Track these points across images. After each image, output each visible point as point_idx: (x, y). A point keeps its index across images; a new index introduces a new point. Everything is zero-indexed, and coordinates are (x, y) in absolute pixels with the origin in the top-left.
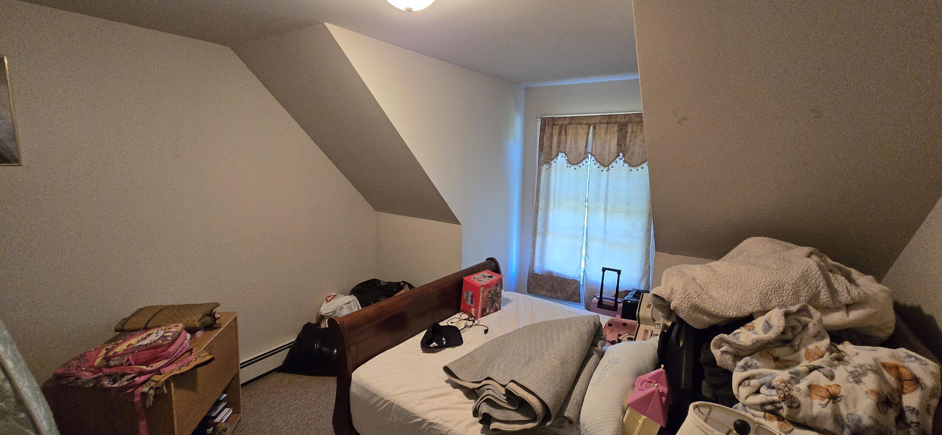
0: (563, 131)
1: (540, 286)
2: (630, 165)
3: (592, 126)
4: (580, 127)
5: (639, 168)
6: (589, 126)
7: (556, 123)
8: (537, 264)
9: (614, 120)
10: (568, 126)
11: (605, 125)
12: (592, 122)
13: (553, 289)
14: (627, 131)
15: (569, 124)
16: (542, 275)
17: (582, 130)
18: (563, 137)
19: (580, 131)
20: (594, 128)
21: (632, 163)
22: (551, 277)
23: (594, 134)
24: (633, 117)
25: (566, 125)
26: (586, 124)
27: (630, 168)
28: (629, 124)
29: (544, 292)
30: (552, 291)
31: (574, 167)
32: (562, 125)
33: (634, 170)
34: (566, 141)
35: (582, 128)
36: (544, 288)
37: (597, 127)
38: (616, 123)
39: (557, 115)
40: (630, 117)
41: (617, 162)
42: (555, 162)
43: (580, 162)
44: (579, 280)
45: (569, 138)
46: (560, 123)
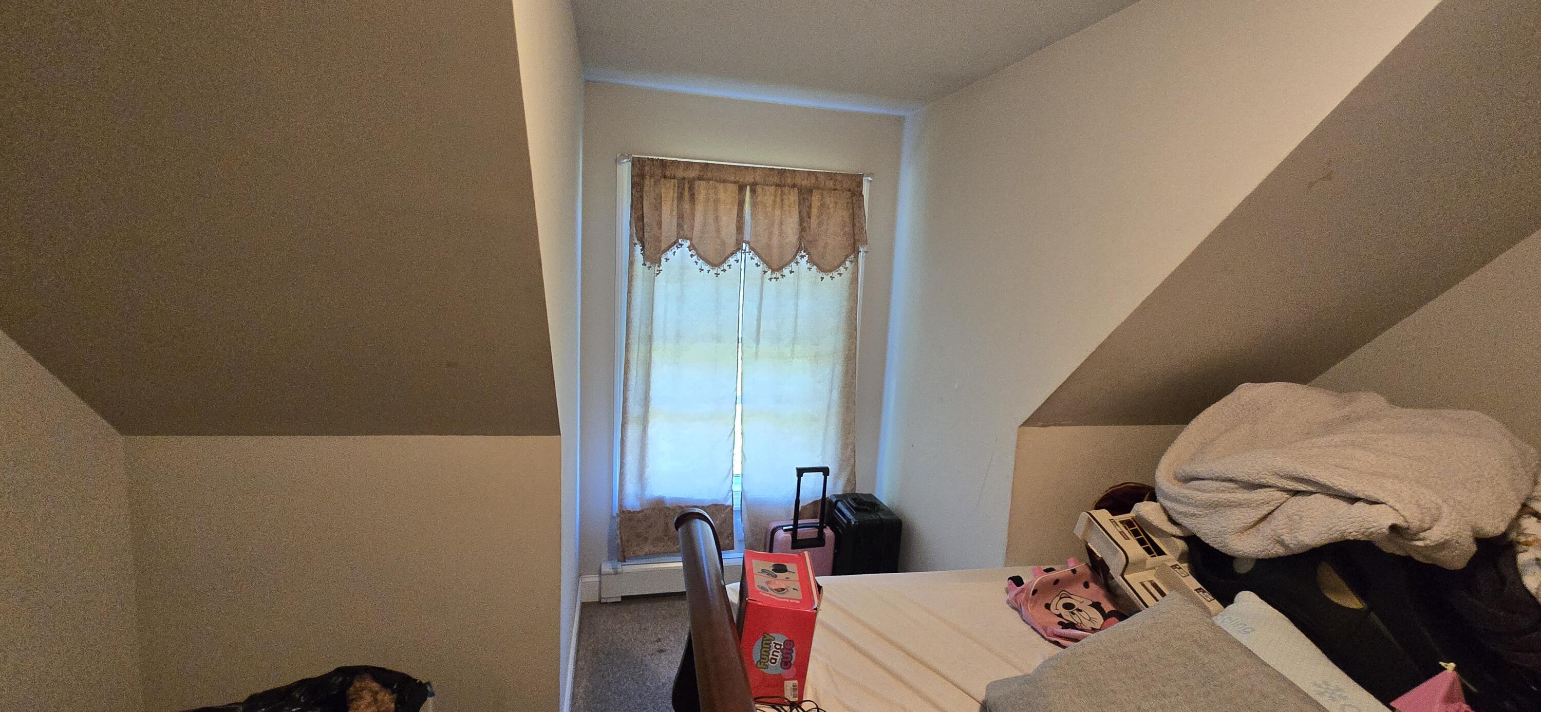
0: (686, 193)
1: (638, 536)
2: (821, 269)
3: (748, 187)
4: (721, 187)
5: (835, 274)
6: (742, 188)
7: (668, 173)
8: (631, 488)
9: (789, 181)
10: (697, 183)
11: (772, 189)
12: (747, 179)
13: (665, 536)
14: (811, 204)
15: (700, 178)
16: (642, 511)
17: (727, 194)
18: (687, 206)
19: (722, 196)
20: (753, 191)
21: (824, 267)
22: (660, 510)
23: (754, 205)
24: (822, 177)
25: (691, 182)
26: (734, 182)
27: (821, 275)
28: (814, 191)
29: (647, 548)
30: (666, 538)
31: (715, 271)
32: (684, 178)
33: (827, 278)
34: (693, 215)
35: (726, 191)
36: (646, 539)
37: (759, 189)
38: (794, 186)
39: (671, 157)
40: (817, 178)
41: (797, 263)
42: (667, 259)
43: (724, 261)
44: (729, 503)
45: (699, 208)
46: (680, 174)
